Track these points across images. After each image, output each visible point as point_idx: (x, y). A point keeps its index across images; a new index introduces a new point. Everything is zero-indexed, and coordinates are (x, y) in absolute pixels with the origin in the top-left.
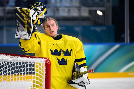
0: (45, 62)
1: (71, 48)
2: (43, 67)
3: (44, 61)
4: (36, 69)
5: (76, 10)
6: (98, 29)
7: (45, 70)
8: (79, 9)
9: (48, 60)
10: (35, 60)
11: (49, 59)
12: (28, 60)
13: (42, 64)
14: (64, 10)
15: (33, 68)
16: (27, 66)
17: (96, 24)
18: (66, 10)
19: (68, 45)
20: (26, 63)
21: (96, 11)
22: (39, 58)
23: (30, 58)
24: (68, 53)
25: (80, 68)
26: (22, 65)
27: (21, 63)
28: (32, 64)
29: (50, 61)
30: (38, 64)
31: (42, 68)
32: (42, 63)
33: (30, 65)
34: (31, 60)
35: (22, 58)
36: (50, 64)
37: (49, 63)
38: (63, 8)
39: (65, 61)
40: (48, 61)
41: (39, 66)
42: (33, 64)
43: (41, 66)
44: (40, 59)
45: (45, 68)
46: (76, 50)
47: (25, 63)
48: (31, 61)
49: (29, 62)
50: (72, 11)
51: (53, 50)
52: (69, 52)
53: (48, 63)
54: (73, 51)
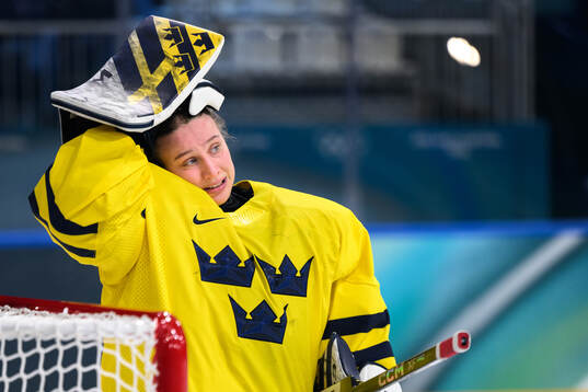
0: (153, 336)
1: (308, 248)
2: (141, 365)
3: (149, 334)
4: (103, 377)
5: (330, 36)
6: (457, 145)
7: (155, 386)
8: (345, 28)
9: (173, 324)
10: (96, 326)
11: (174, 319)
12: (53, 330)
13: (135, 352)
14: (260, 36)
15: (84, 374)
16: (51, 359)
17: (445, 115)
18: (273, 34)
19: (289, 231)
20: (45, 344)
21: (441, 42)
22: (121, 312)
23: (70, 313)
24: (290, 280)
25: (360, 370)
26: (22, 355)
27: (15, 341)
28: (81, 348)
29: (180, 331)
30: (112, 346)
31: (136, 372)
32: (137, 342)
33: (70, 356)
34: (75, 326)
35: (21, 316)
36: (184, 347)
37: (178, 342)
38: (257, 27)
39: (278, 321)
40: (173, 332)
41: (120, 360)
42: (85, 351)
43: (129, 360)
44: (124, 323)
45: (152, 370)
46: (331, 262)
47: (39, 344)
48: (73, 332)
49: (59, 337)
50: (304, 41)
51: (212, 251)
52: (298, 274)
53: (173, 341)
54: (320, 268)
